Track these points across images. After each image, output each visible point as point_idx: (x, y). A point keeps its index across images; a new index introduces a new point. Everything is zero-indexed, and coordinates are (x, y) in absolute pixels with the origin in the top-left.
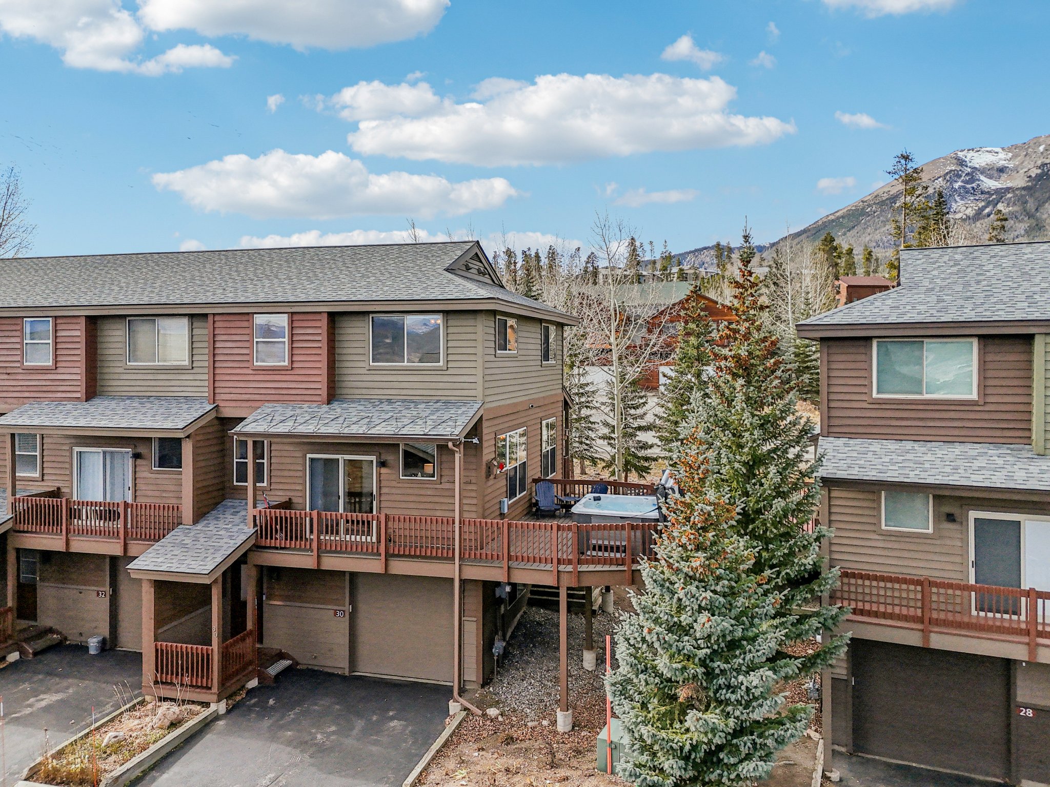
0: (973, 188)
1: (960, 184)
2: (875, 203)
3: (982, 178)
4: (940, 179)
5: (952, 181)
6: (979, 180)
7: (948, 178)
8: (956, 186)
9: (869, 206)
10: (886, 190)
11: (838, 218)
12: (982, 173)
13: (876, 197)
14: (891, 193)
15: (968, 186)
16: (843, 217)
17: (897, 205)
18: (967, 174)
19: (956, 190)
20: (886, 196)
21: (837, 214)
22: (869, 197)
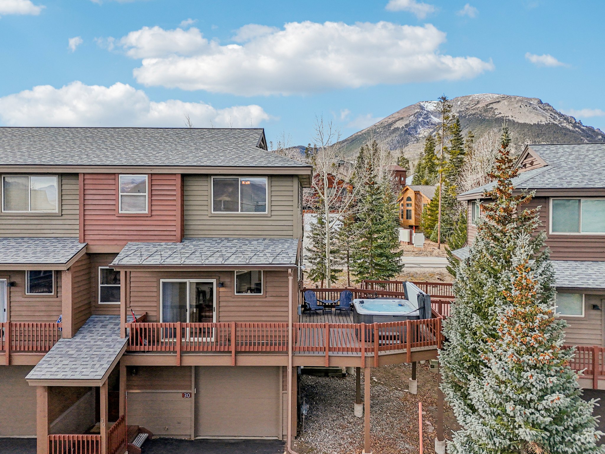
0: (428, 122)
1: (421, 119)
2: (381, 127)
3: (432, 116)
4: (412, 116)
5: (418, 118)
6: (430, 118)
7: (416, 116)
8: (420, 120)
9: (378, 128)
10: (386, 120)
11: (363, 134)
12: (431, 114)
13: (381, 123)
14: (389, 122)
15: (426, 120)
16: (365, 134)
17: (392, 128)
18: (425, 114)
19: (419, 122)
20: (386, 124)
21: (362, 132)
22: (378, 124)
